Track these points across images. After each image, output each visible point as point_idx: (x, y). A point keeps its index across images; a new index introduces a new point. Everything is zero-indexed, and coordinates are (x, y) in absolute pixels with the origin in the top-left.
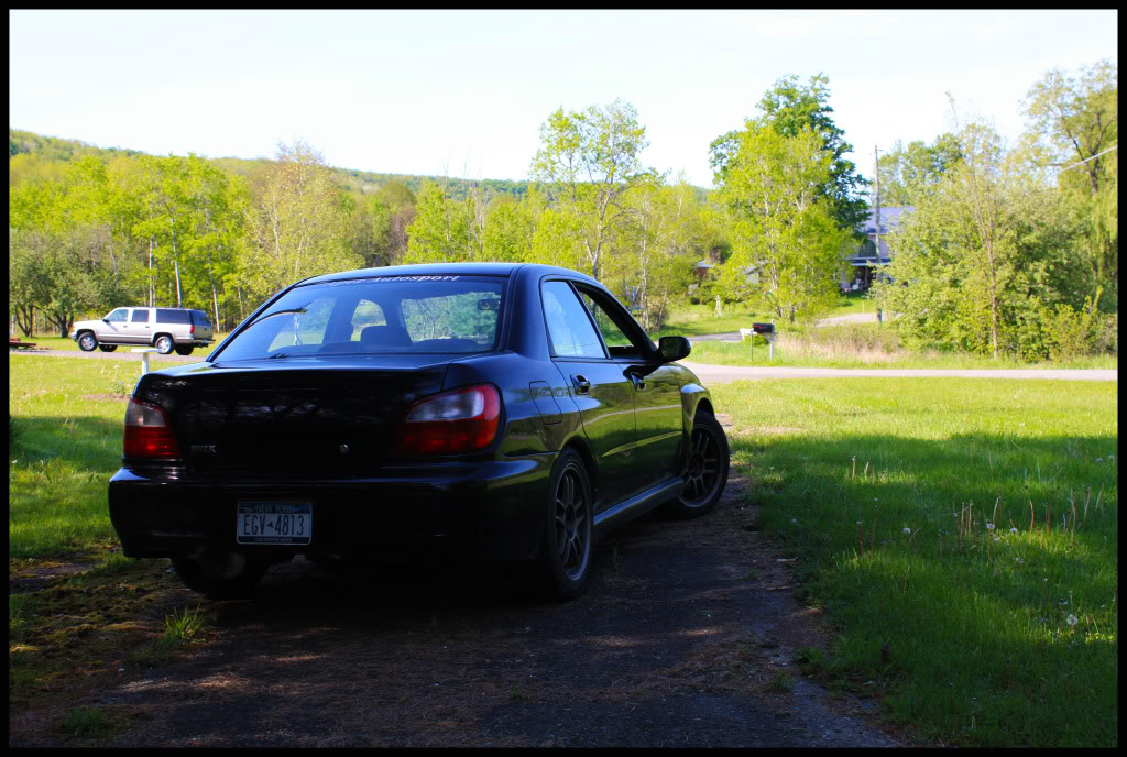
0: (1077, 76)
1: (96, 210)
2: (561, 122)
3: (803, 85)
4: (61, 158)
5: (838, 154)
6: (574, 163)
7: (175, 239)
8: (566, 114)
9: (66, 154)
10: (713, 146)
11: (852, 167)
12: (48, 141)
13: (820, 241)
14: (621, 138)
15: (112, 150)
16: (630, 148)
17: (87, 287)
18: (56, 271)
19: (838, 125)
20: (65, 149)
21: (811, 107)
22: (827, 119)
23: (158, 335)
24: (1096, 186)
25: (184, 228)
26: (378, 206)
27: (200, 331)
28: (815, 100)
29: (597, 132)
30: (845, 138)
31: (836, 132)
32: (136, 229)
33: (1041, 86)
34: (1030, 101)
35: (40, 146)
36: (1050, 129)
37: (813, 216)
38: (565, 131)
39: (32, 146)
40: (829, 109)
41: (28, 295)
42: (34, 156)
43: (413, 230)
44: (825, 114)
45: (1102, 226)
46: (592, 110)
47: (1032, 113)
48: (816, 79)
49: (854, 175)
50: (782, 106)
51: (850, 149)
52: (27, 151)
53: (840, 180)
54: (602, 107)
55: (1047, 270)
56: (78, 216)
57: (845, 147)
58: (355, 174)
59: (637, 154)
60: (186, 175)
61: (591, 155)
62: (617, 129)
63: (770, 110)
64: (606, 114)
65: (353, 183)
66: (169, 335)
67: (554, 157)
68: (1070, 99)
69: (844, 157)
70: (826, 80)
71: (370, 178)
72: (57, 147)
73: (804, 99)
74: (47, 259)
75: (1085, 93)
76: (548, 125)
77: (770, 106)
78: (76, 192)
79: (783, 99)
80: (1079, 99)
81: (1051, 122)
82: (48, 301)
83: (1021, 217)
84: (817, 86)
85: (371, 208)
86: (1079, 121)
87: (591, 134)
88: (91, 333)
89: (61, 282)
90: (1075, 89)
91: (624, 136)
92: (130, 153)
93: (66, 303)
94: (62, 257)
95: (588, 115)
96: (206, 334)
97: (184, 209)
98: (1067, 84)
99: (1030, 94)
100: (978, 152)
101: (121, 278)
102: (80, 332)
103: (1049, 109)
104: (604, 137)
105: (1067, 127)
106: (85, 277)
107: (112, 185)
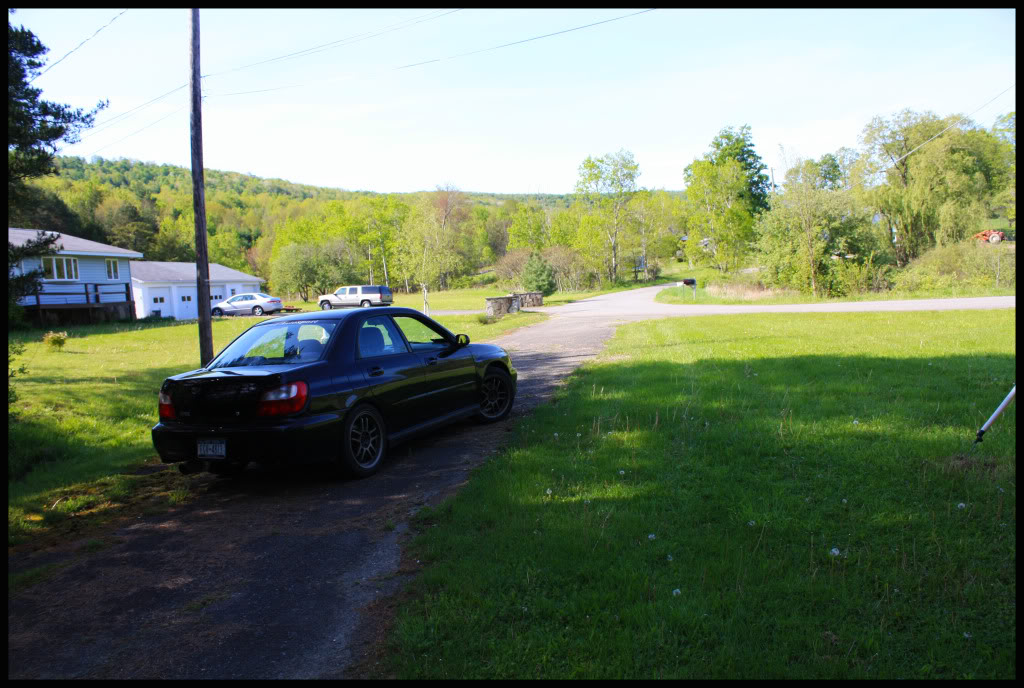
0: (890, 118)
1: (340, 230)
2: (590, 165)
3: (736, 132)
4: (330, 198)
5: (759, 170)
6: (599, 187)
7: (382, 243)
8: (593, 160)
9: (333, 196)
10: (686, 170)
11: (767, 178)
12: (323, 189)
13: (739, 225)
14: (625, 171)
15: (357, 192)
16: (631, 176)
17: (335, 273)
18: (318, 265)
19: (758, 154)
20: (332, 193)
21: (741, 144)
22: (751, 151)
23: (363, 301)
24: (906, 183)
25: (386, 237)
26: (502, 214)
27: (385, 297)
28: (743, 140)
29: (611, 168)
30: (762, 161)
31: (757, 158)
32: (360, 239)
33: (870, 126)
34: (865, 135)
35: (319, 193)
36: (877, 151)
37: (734, 211)
38: (593, 168)
39: (314, 193)
40: (752, 145)
41: (303, 280)
42: (314, 199)
43: (512, 230)
44: (750, 148)
45: (909, 207)
46: (607, 156)
47: (866, 141)
48: (743, 128)
49: (768, 183)
50: (724, 145)
51: (765, 167)
52: (312, 197)
53: (760, 185)
54: (613, 154)
55: (846, 242)
56: (330, 234)
57: (763, 167)
58: (493, 196)
59: (635, 180)
60: (386, 207)
61: (608, 182)
62: (624, 166)
63: (718, 148)
64: (616, 158)
65: (492, 201)
66: (369, 301)
67: (587, 184)
68: (888, 133)
69: (762, 172)
70: (749, 128)
71: (501, 197)
72: (328, 193)
73: (737, 140)
74: (314, 259)
75: (897, 128)
76: (582, 166)
77: (718, 145)
78: (329, 221)
79: (724, 141)
80: (893, 133)
81: (877, 147)
82: (314, 282)
83: (830, 212)
84: (744, 132)
85: (498, 216)
86: (893, 146)
87: (608, 170)
88: (328, 302)
89: (321, 272)
90: (891, 127)
91: (627, 168)
92: (366, 193)
93: (323, 282)
94: (321, 257)
95: (605, 159)
96: (389, 299)
97: (387, 226)
98: (886, 124)
99: (864, 131)
100: (847, 163)
101: (354, 267)
102: (322, 302)
103: (875, 139)
104: (615, 172)
105: (887, 150)
106: (332, 267)
107: (347, 215)
